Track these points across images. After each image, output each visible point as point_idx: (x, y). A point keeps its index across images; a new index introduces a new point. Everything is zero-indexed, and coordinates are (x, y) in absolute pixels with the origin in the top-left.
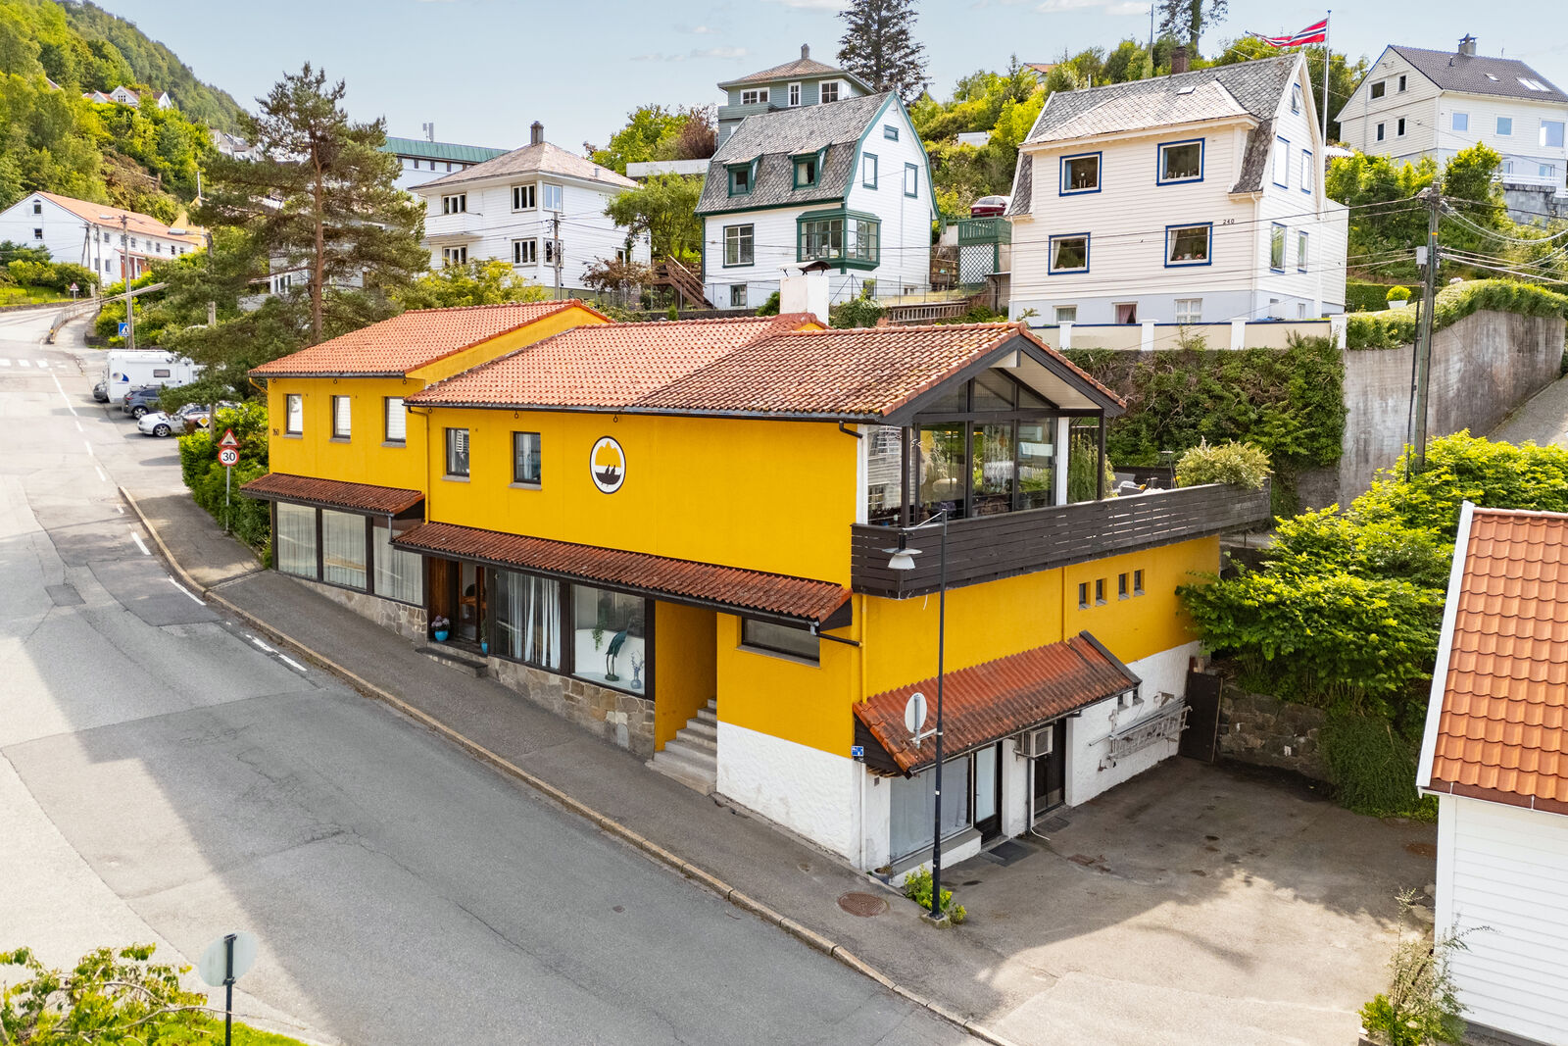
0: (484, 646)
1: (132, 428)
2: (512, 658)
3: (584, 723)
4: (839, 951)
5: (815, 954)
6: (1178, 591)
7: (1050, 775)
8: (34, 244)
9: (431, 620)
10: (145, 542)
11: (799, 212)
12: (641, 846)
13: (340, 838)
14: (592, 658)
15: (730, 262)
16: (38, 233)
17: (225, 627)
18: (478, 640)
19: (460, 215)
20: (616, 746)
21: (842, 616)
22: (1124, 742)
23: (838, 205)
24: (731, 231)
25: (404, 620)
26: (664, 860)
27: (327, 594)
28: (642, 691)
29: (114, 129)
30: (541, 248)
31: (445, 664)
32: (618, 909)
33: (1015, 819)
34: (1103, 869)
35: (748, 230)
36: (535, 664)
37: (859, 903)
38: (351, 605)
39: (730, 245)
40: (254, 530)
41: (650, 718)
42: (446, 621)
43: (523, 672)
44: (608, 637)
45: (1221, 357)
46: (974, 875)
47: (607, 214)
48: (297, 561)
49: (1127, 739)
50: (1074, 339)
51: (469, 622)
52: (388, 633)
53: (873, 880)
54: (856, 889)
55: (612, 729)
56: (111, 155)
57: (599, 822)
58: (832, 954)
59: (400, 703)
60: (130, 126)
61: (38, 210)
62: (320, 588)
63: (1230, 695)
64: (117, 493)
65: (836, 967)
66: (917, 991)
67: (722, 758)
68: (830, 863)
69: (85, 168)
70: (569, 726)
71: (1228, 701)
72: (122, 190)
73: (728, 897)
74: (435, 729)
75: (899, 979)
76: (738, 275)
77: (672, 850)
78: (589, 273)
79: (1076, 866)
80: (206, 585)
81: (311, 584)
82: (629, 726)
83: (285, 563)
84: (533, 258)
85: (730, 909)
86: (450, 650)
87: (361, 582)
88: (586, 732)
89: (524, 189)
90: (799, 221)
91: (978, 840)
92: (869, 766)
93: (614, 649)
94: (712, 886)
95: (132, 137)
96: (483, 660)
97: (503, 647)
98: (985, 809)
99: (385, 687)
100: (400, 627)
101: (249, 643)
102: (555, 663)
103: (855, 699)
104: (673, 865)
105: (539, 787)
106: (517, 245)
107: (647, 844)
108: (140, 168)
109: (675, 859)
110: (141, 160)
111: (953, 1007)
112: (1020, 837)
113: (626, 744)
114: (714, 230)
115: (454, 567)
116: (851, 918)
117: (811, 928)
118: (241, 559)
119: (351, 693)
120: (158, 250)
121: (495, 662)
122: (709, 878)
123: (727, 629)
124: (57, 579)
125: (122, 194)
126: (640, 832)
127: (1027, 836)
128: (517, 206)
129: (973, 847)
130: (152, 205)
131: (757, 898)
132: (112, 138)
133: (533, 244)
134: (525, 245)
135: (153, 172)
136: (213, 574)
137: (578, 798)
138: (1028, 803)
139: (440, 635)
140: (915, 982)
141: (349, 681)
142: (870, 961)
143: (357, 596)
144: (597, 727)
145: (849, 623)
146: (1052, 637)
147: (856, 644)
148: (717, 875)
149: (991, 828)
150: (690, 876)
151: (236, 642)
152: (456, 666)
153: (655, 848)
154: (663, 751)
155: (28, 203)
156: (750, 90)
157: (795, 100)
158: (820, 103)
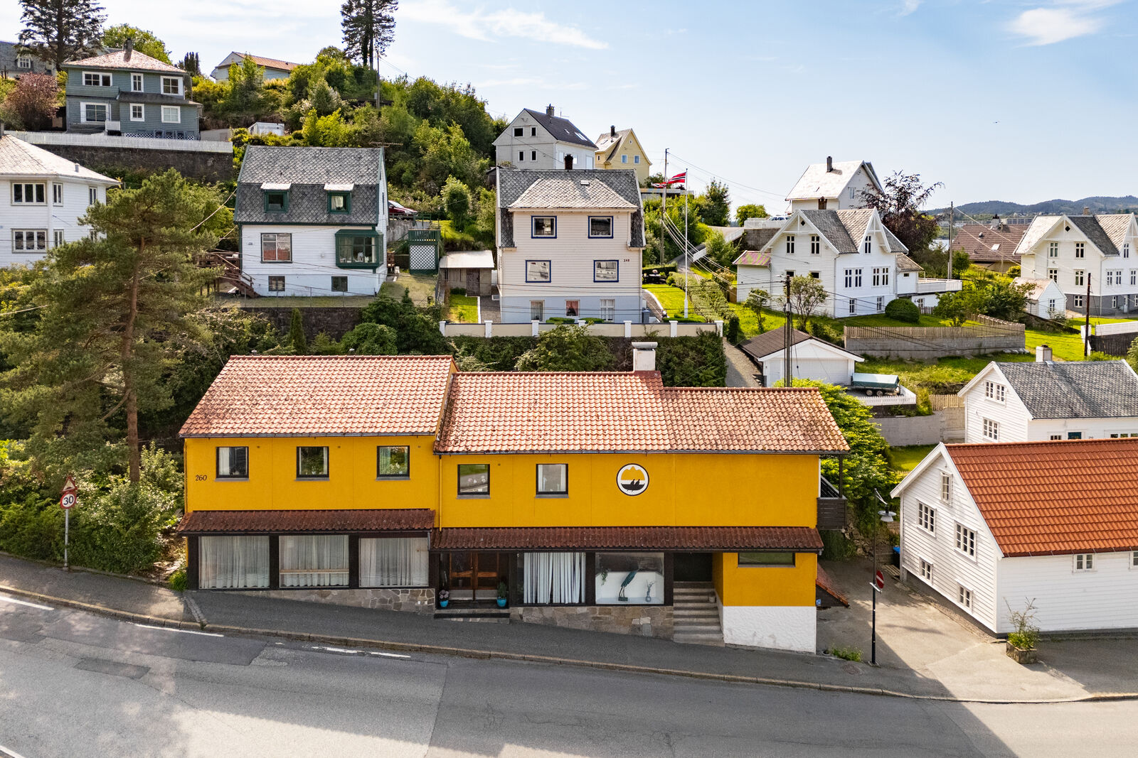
3: (610, 630)
4: (885, 691)
5: (877, 697)
9: (436, 594)
11: (337, 229)
12: (757, 682)
15: (269, 261)
23: (370, 229)
24: (266, 236)
25: (404, 600)
26: (774, 683)
27: (287, 597)
28: (660, 602)
30: (52, 237)
35: (286, 236)
36: (558, 604)
37: (851, 670)
38: (326, 600)
39: (266, 246)
41: (670, 615)
54: (837, 664)
55: (637, 628)
58: (883, 694)
62: (273, 594)
66: (919, 694)
67: (727, 625)
75: (910, 693)
76: (278, 269)
81: (258, 593)
82: (652, 623)
84: (41, 246)
85: (827, 693)
87: (344, 581)
88: (617, 634)
90: (337, 235)
93: (626, 582)
94: (808, 686)
97: (515, 601)
100: (401, 604)
101: (326, 652)
102: (572, 600)
104: (782, 684)
106: (18, 234)
107: (760, 679)
109: (781, 681)
111: (935, 694)
113: (650, 634)
114: (251, 235)
116: (859, 676)
119: (470, 660)
121: (518, 610)
122: (805, 684)
123: (730, 560)
133: (42, 235)
136: (165, 608)
140: (913, 690)
143: (335, 592)
144: (625, 630)
150: (793, 686)
151: (319, 656)
153: (766, 680)
156: (92, 73)
157: (137, 86)
158: (162, 92)
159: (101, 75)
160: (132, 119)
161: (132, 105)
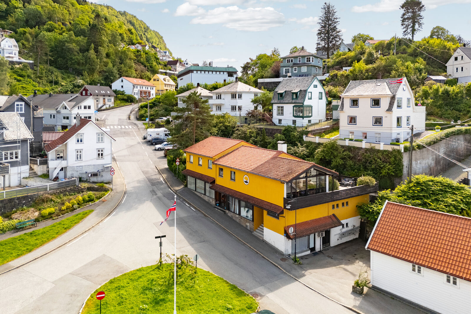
0: (225, 208)
1: (153, 147)
2: (230, 211)
3: (242, 224)
4: (278, 266)
5: (275, 266)
6: (357, 206)
7: (326, 240)
8: (122, 90)
9: (216, 202)
10: (163, 180)
11: (294, 105)
12: (250, 247)
13: (205, 242)
14: (244, 213)
15: (278, 114)
16: (122, 87)
17: (180, 200)
18: (224, 206)
19: (219, 100)
20: (248, 229)
21: (282, 212)
22: (343, 235)
23: (302, 104)
24: (279, 107)
25: (211, 201)
26: (253, 250)
27: (197, 194)
28: (252, 220)
29: (136, 56)
30: (237, 107)
31: (218, 210)
32: (246, 257)
33: (318, 248)
34: (332, 258)
35: (282, 107)
36: (234, 212)
37: (283, 260)
38: (201, 197)
39: (278, 110)
40: (183, 179)
41: (253, 225)
42: (219, 202)
43: (232, 214)
44: (247, 209)
45: (379, 151)
46: (307, 257)
47: (252, 102)
48: (191, 186)
49: (343, 234)
50: (349, 143)
51: (222, 202)
52: (208, 203)
53: (287, 256)
54: (284, 257)
55: (247, 226)
56: (136, 63)
57: (244, 243)
58: (277, 267)
59: (212, 218)
60: (140, 55)
61: (122, 81)
62: (195, 192)
63: (368, 226)
64: (155, 167)
65: (278, 268)
66: (289, 273)
67: (264, 233)
68: (280, 253)
69: (130, 67)
70: (239, 225)
71: (368, 228)
72: (139, 72)
73: (263, 257)
74: (217, 224)
75: (286, 271)
76: (280, 117)
77: (255, 249)
78: (248, 113)
79: (327, 257)
80: (176, 191)
81: (194, 191)
82: (250, 226)
83: (189, 186)
84: (235, 110)
85: (263, 259)
86: (219, 208)
87: (203, 192)
88: (243, 226)
89: (234, 95)
90: (293, 107)
91: (310, 251)
92: (287, 237)
93: (247, 212)
94: (260, 255)
95: (140, 58)
96: (225, 211)
97: (229, 209)
98: (312, 246)
99: (209, 215)
100: (210, 202)
101: (185, 204)
102: (237, 213)
103: (284, 226)
104: (255, 251)
105: (234, 236)
106: (232, 107)
107: (251, 247)
108: (142, 66)
109: (255, 250)
110: (142, 64)
111: (293, 276)
112: (319, 251)
113: (249, 229)
114: (275, 107)
115: (220, 194)
116: (281, 262)
117: (275, 263)
118: (181, 185)
119: (203, 216)
120: (148, 89)
121: (227, 211)
122: (260, 254)
123: (265, 212)
124: (151, 189)
125: (139, 73)
126: (250, 245)
127: (320, 251)
128: (232, 98)
129: (309, 252)
130: (145, 75)
131: (267, 257)
132: (136, 58)
133: (235, 107)
134: (234, 107)
135: (145, 66)
136: (177, 188)
137: (241, 238)
138: (321, 245)
139: (217, 205)
140: (289, 272)
141: (203, 213)
142: (283, 268)
143: (203, 195)
144: (245, 226)
145: (283, 213)
146: (326, 215)
147: (284, 217)
148: (261, 253)
149: (313, 249)
150: (257, 253)
151: (183, 204)
152: (220, 211)
153: (252, 248)
154: (255, 231)
155: (120, 79)
156: (289, 59)
157: (300, 61)
158: (306, 62)
159: (291, 59)
160: (294, 72)
161: (294, 68)
